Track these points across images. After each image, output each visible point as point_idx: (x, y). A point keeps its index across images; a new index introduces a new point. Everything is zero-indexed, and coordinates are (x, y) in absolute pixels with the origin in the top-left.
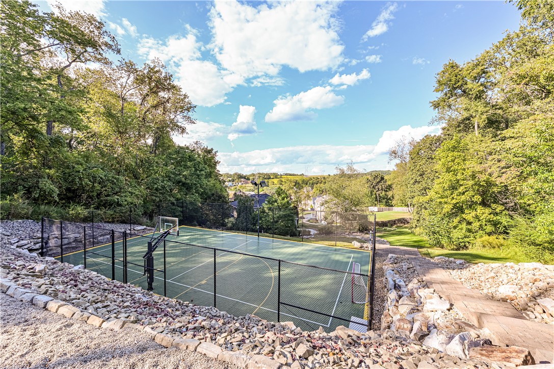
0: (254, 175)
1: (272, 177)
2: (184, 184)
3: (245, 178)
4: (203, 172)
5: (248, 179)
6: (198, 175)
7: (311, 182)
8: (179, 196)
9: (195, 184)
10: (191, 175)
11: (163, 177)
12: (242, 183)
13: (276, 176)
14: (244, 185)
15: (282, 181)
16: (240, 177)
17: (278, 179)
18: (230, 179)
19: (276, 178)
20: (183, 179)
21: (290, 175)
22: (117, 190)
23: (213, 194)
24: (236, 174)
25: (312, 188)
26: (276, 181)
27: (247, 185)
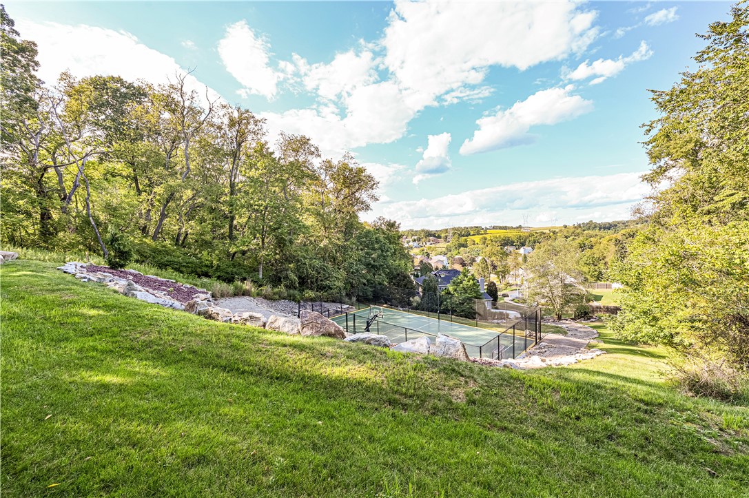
0: (446, 231)
1: (472, 233)
2: (373, 266)
3: (434, 235)
4: (389, 253)
5: (439, 237)
6: (384, 256)
7: (532, 239)
8: (369, 277)
9: (382, 265)
10: (379, 257)
11: (356, 260)
12: (431, 242)
13: (478, 230)
14: (433, 246)
15: (486, 239)
16: (429, 234)
17: (481, 236)
18: (416, 237)
19: (478, 234)
20: (372, 262)
21: (501, 228)
22: (327, 275)
23: (398, 274)
24: (423, 231)
25: (533, 249)
26: (477, 239)
27: (437, 245)
